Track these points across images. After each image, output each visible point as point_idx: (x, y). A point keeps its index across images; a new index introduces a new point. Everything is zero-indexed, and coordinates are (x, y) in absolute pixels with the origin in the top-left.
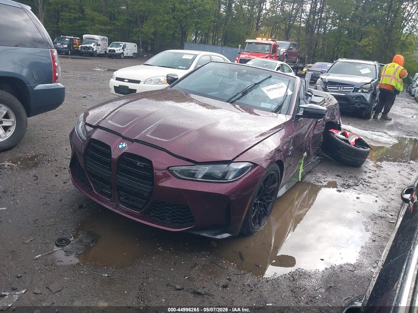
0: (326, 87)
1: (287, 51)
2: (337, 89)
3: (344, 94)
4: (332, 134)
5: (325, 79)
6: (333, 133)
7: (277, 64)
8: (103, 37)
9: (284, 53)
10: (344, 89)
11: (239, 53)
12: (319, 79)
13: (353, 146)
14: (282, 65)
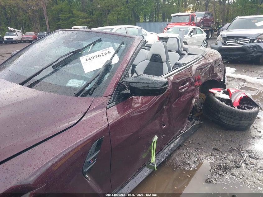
0: (225, 42)
1: (203, 19)
2: (235, 42)
3: (241, 46)
4: (212, 95)
5: (224, 35)
6: (214, 94)
7: (190, 28)
8: (84, 26)
9: (200, 20)
10: (241, 41)
11: (168, 25)
12: (220, 36)
13: (236, 109)
14: (194, 28)
